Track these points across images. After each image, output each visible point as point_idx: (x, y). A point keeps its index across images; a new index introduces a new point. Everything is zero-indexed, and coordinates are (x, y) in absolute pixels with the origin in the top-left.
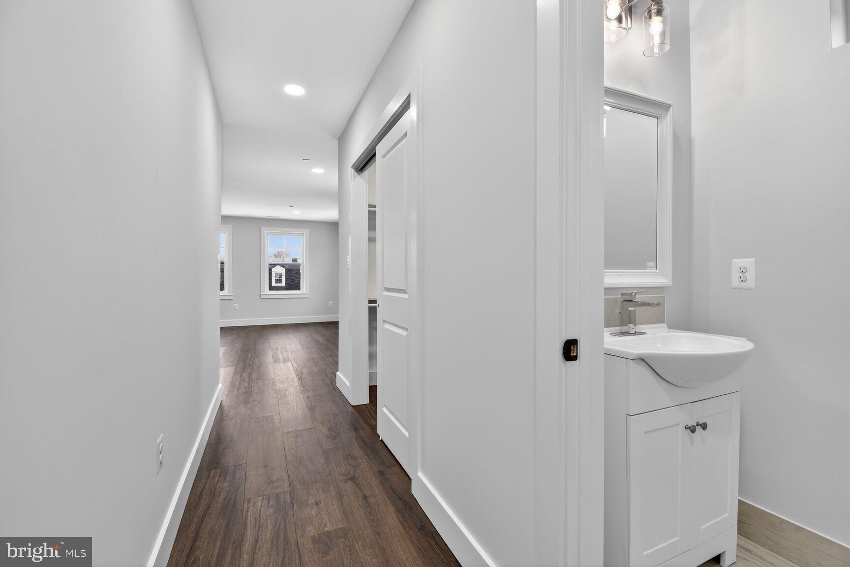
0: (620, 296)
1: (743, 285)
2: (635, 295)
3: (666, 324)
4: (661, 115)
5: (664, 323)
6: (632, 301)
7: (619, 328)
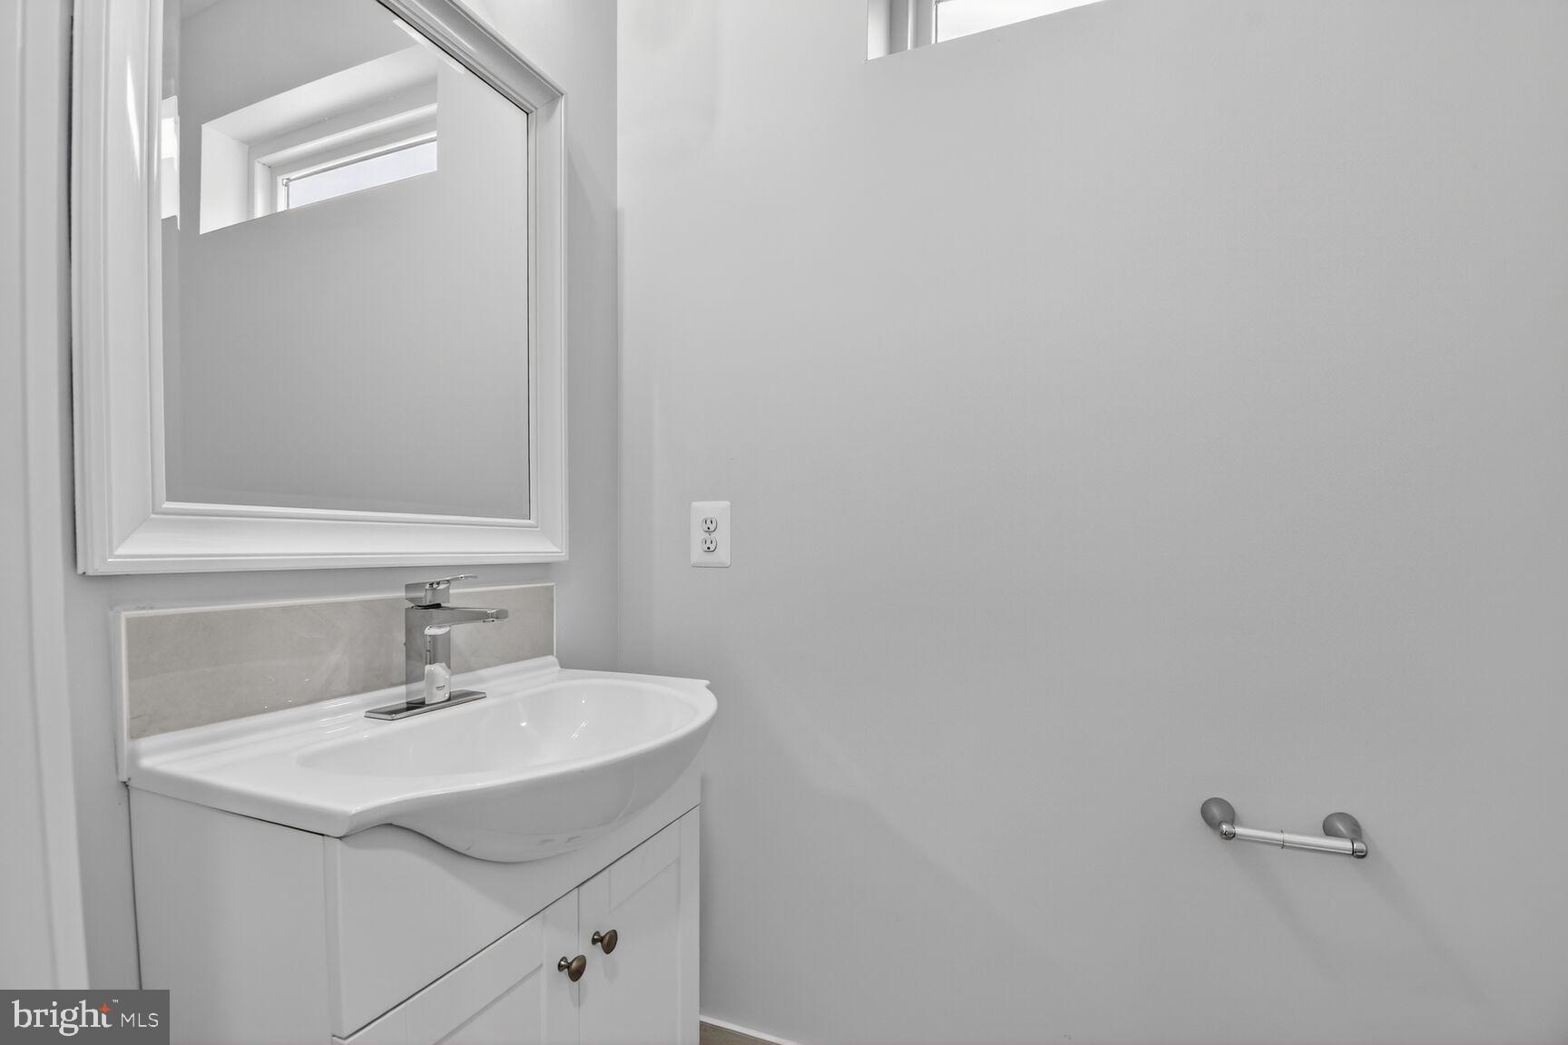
0: (402, 594)
1: (709, 558)
2: (448, 588)
3: (557, 657)
4: (536, 109)
5: (553, 654)
6: (438, 606)
7: (402, 689)
